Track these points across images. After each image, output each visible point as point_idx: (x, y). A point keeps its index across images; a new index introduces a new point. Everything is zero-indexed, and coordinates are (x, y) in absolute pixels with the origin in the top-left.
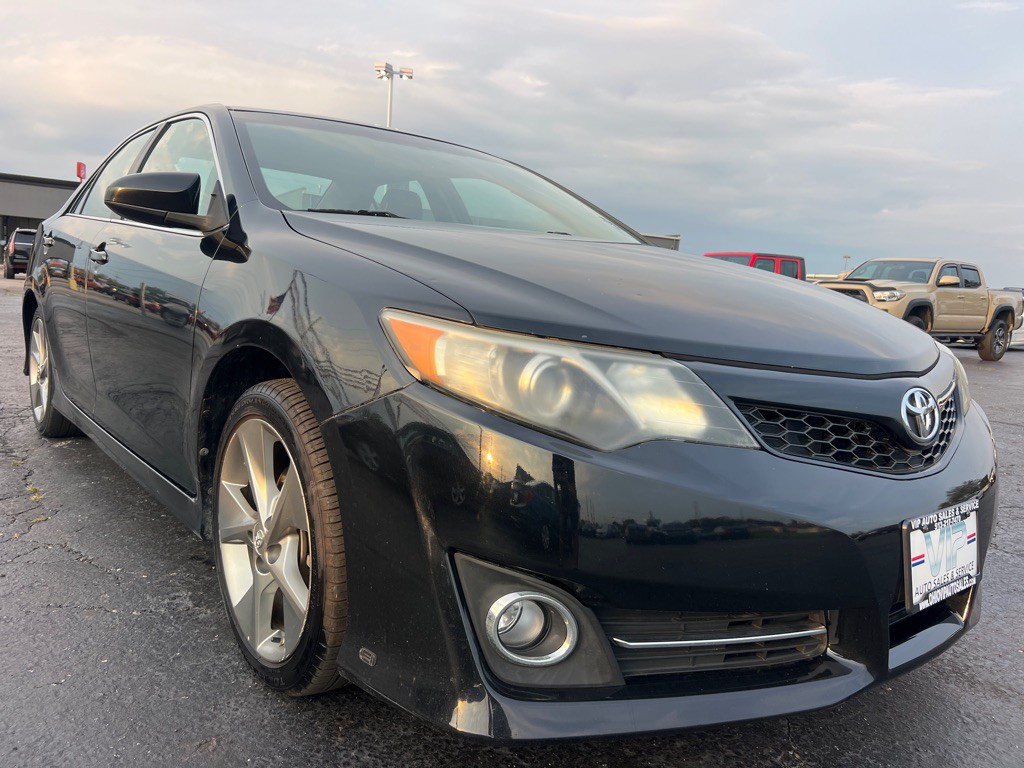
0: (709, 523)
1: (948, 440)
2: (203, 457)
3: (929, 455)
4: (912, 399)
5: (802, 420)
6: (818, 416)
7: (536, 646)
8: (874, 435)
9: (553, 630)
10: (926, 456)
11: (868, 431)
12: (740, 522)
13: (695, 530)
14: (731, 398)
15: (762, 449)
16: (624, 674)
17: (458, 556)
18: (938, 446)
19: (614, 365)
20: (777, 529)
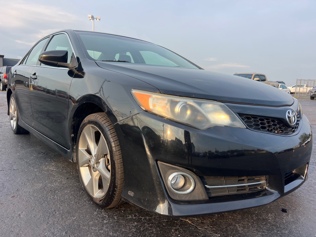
0: (233, 152)
1: (298, 125)
2: (72, 137)
3: (294, 129)
4: (289, 112)
5: (258, 119)
6: (262, 118)
7: (182, 188)
8: (278, 123)
9: (187, 183)
10: (293, 130)
11: (276, 122)
12: (242, 151)
13: (229, 153)
14: (238, 113)
15: (247, 128)
16: (208, 196)
17: (159, 162)
18: (296, 127)
19: (203, 104)
20: (253, 152)
